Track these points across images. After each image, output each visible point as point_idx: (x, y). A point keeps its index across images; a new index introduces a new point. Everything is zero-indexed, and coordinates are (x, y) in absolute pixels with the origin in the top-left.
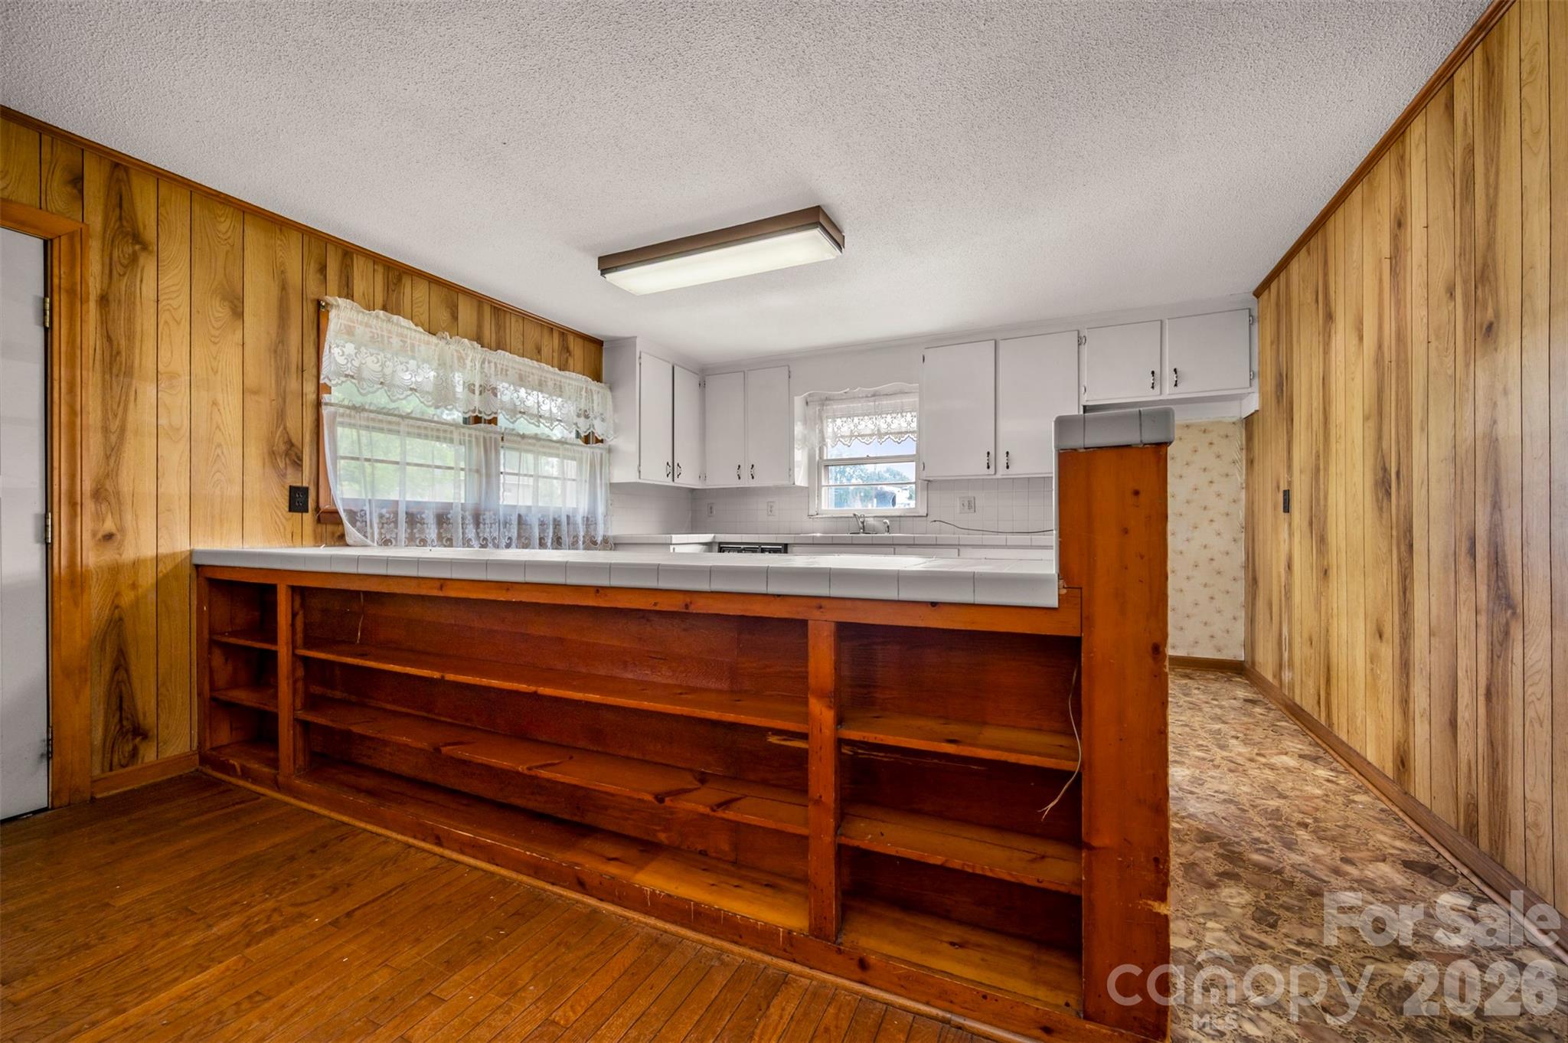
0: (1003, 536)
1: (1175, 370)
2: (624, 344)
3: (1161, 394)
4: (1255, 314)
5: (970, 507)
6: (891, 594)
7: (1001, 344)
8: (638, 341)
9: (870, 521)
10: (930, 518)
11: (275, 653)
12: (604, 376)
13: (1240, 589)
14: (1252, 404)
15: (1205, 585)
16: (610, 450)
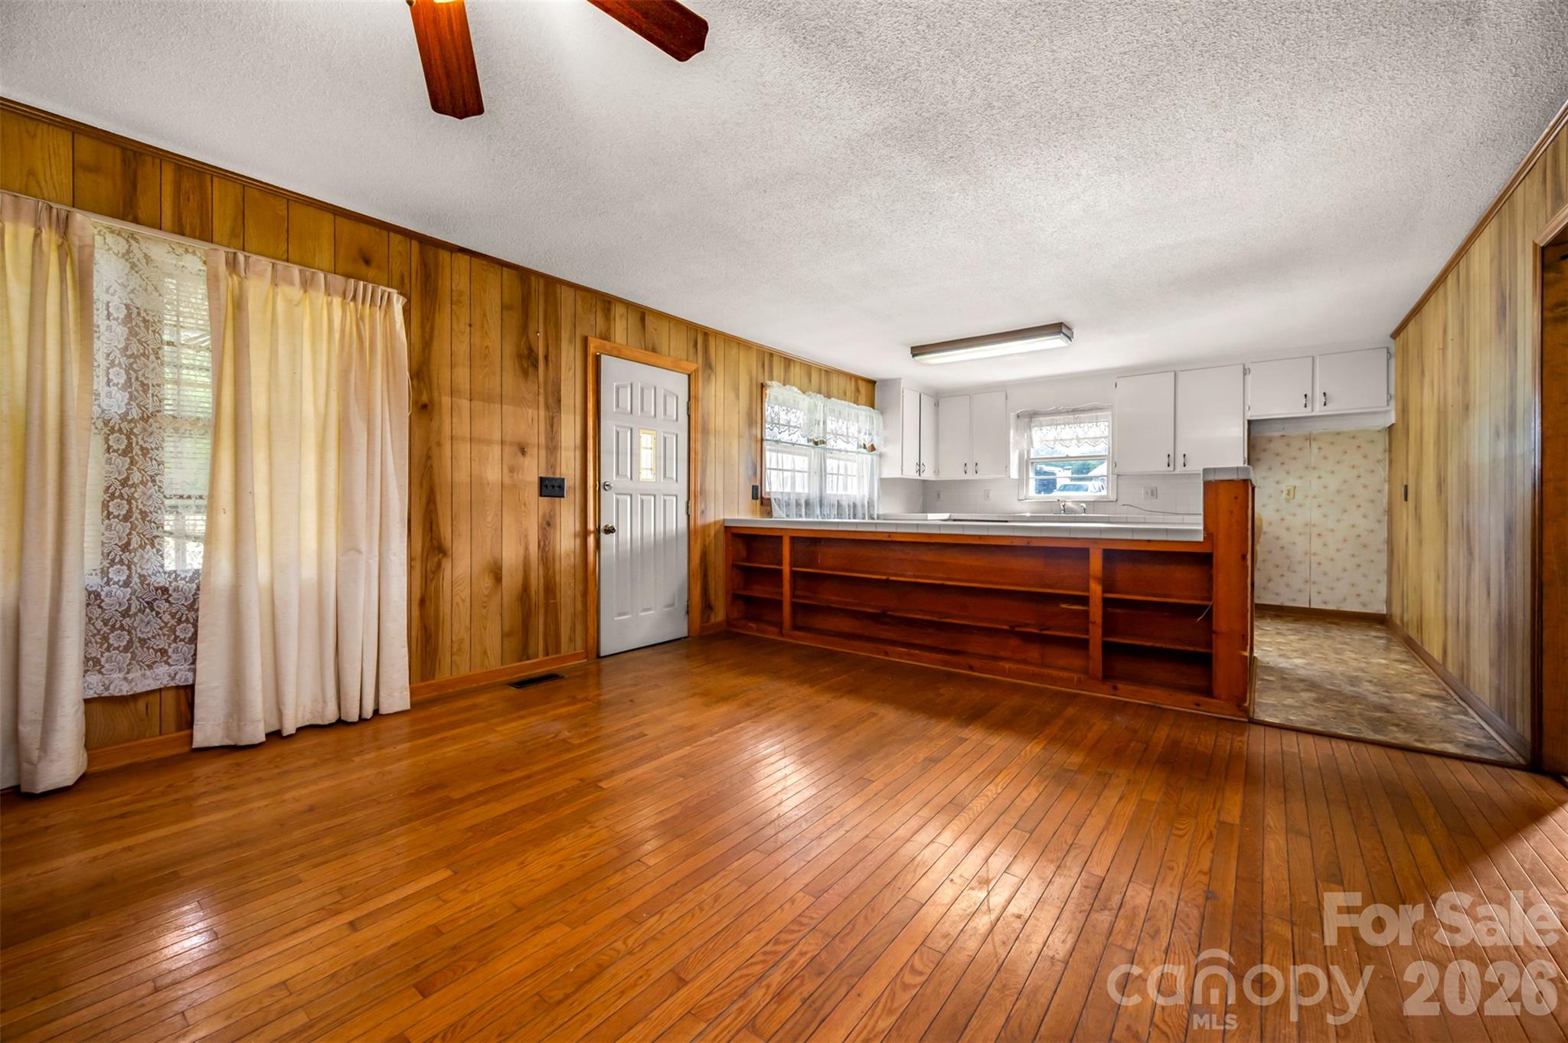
0: (1181, 517)
1: (1325, 394)
2: (891, 384)
3: (1312, 411)
4: (1392, 350)
5: (1152, 495)
6: (1129, 537)
7: (1181, 375)
8: (902, 382)
9: (1069, 504)
10: (1119, 503)
11: (781, 571)
12: (876, 406)
13: (1383, 558)
14: (1392, 418)
15: (1353, 556)
16: (881, 456)
